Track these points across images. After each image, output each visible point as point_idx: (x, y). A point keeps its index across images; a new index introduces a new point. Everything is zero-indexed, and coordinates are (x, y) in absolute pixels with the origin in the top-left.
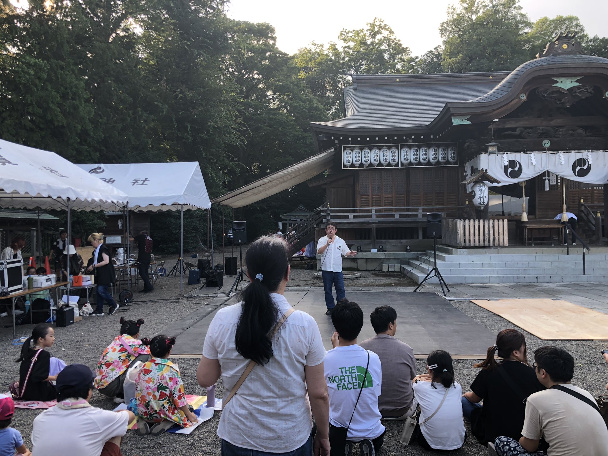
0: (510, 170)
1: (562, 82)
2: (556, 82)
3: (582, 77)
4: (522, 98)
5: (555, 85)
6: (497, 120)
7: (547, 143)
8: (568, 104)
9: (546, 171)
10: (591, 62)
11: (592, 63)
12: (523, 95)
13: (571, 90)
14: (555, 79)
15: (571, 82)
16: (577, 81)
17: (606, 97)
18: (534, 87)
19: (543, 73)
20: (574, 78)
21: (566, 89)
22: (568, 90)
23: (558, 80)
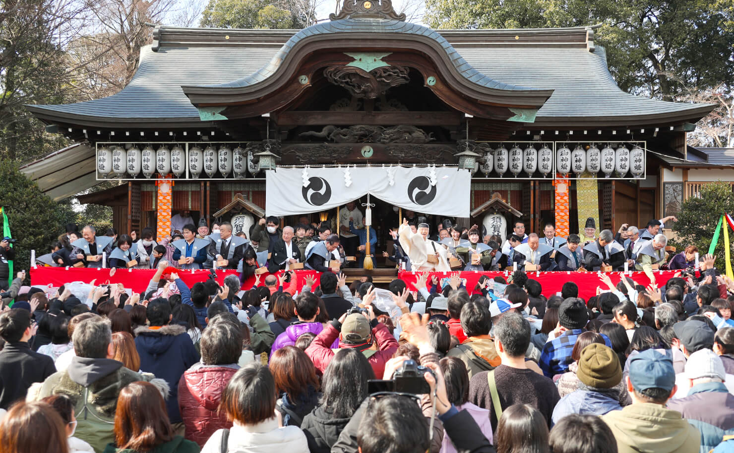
0: (311, 192)
1: (360, 60)
2: (353, 60)
3: (390, 54)
4: (303, 82)
5: (351, 64)
6: (268, 115)
7: (368, 152)
8: (373, 94)
9: (367, 195)
10: (395, 31)
11: (396, 33)
12: (303, 77)
13: (374, 73)
14: (351, 55)
15: (375, 60)
16: (383, 60)
17: (427, 85)
18: (321, 66)
19: (328, 46)
20: (379, 54)
21: (368, 71)
22: (370, 72)
23: (355, 57)
